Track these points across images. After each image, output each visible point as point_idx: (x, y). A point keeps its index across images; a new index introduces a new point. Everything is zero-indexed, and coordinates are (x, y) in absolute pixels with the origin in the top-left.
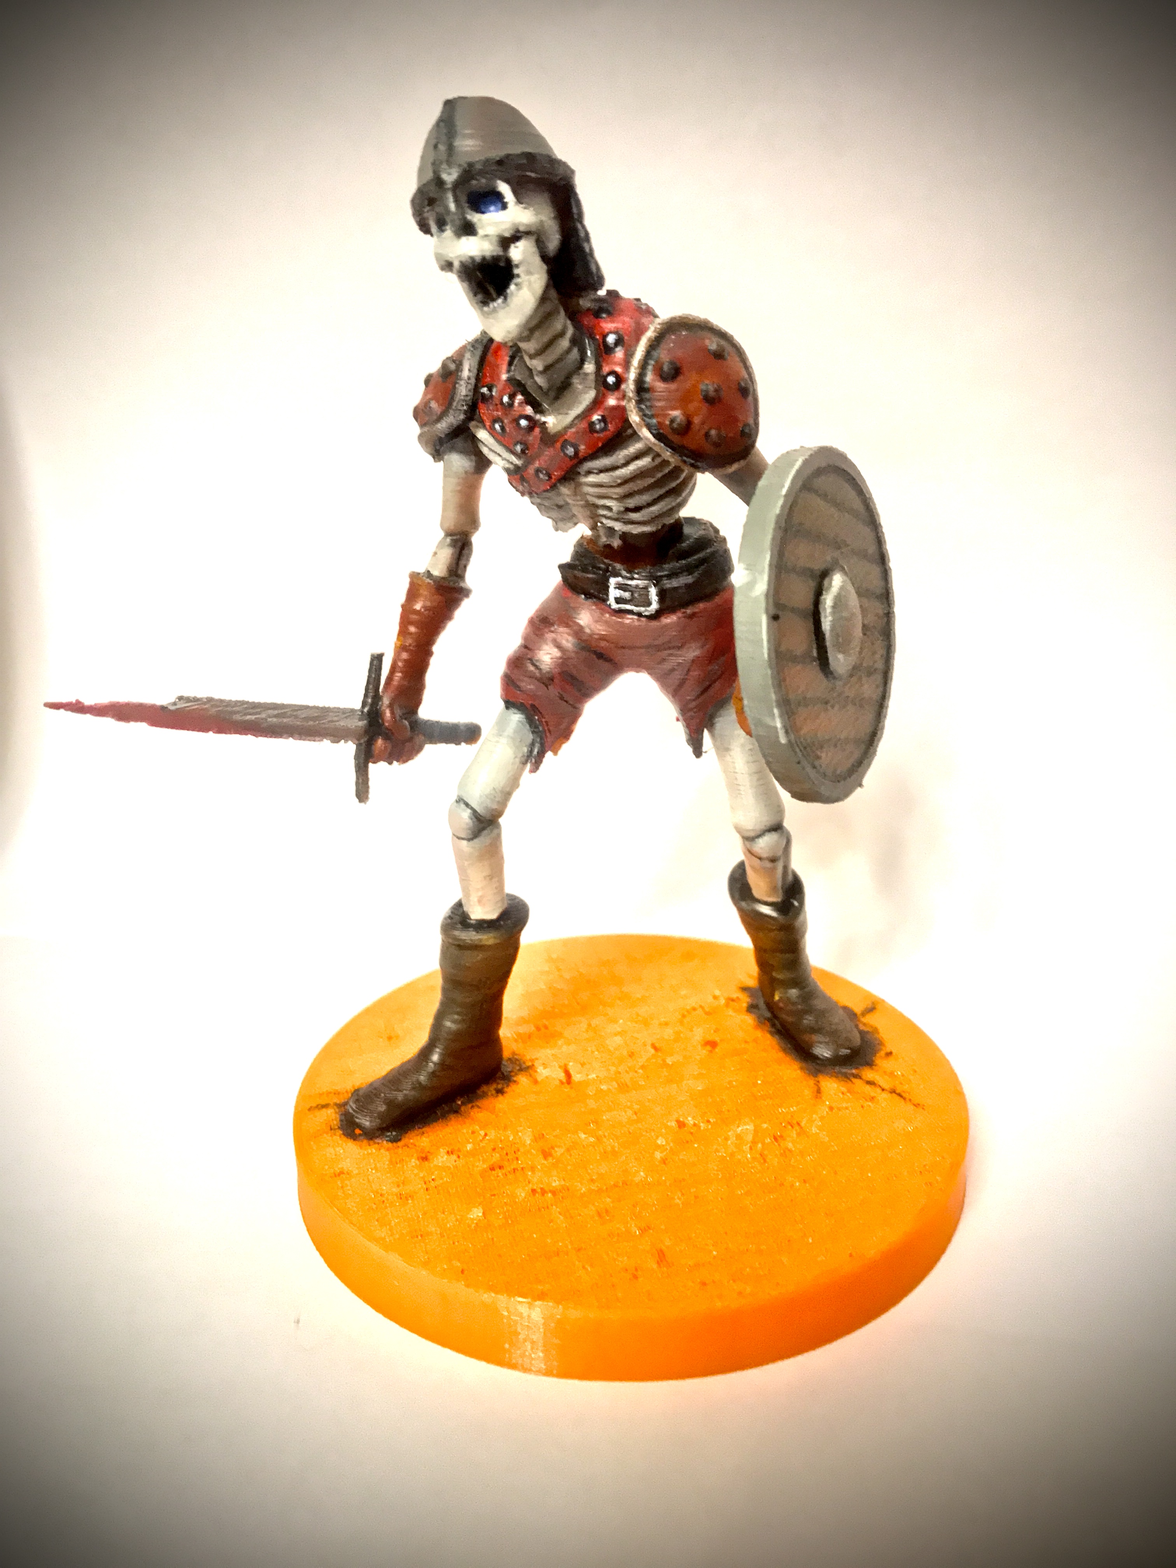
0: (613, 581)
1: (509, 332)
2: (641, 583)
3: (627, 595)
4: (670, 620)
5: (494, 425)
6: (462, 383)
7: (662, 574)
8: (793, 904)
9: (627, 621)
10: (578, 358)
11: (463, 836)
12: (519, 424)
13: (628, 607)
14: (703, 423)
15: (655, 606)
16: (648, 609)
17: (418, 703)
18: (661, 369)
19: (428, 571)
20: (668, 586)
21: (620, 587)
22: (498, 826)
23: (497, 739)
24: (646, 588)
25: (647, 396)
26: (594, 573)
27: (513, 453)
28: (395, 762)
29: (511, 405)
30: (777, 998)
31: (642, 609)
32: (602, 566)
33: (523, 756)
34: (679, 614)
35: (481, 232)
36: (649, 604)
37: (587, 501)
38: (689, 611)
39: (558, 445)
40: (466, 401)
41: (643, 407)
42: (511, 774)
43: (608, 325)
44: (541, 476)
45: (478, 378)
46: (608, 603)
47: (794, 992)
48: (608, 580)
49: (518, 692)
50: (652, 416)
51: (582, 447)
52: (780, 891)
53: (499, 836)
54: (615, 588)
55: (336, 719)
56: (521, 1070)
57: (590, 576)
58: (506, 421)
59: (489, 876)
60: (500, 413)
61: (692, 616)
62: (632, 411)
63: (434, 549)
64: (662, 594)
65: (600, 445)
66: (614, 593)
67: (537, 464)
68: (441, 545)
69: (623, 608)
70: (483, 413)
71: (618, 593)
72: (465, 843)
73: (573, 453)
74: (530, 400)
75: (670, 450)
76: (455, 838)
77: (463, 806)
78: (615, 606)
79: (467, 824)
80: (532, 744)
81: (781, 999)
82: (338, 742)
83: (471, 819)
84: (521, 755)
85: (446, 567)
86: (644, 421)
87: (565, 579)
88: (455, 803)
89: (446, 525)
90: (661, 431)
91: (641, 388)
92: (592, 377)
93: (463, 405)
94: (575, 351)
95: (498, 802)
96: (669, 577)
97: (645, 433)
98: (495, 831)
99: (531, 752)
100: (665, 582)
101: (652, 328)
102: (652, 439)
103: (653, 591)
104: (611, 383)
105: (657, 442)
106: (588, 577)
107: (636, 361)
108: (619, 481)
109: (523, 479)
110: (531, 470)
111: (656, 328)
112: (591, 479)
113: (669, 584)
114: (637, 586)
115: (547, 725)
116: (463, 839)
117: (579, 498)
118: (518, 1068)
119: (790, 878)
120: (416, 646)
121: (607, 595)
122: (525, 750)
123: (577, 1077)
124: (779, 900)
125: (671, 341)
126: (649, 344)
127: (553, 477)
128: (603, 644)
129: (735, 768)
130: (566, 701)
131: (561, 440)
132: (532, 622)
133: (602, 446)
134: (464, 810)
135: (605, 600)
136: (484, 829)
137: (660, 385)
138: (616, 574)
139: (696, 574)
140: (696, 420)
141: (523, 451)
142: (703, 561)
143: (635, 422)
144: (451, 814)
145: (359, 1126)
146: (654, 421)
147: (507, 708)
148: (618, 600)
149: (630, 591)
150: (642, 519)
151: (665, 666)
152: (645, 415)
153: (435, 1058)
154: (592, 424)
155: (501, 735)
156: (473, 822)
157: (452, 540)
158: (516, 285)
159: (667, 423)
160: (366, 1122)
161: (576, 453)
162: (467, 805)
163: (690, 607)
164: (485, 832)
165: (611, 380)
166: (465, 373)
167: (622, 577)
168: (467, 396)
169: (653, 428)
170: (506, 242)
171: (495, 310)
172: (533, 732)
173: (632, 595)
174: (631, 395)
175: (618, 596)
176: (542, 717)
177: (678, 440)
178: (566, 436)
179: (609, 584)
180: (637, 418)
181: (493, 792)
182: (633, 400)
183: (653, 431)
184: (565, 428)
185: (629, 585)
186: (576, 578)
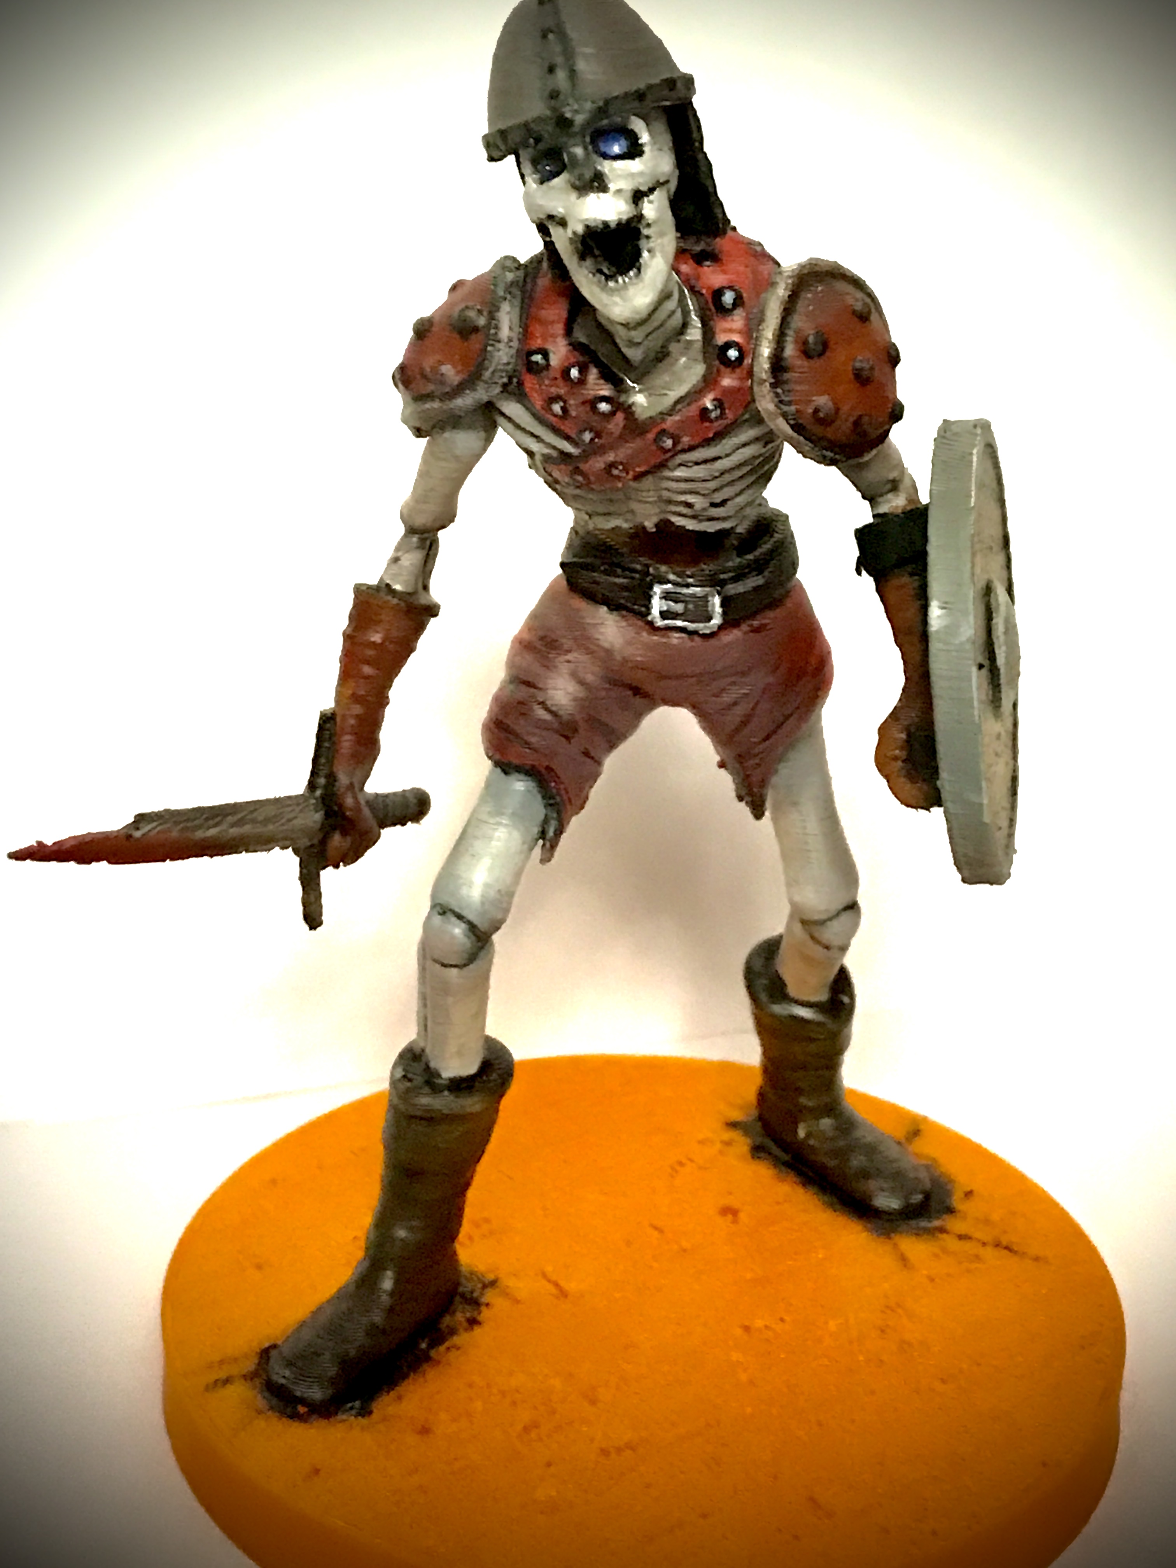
0: (658, 589)
2: (698, 591)
3: (679, 608)
4: (733, 635)
5: (549, 405)
6: (501, 346)
7: (726, 576)
9: (675, 641)
11: (453, 963)
12: (593, 409)
13: (679, 623)
14: (853, 409)
15: (716, 621)
16: (707, 624)
18: (805, 343)
19: (387, 585)
20: (732, 592)
21: (666, 596)
22: (492, 944)
23: (497, 819)
24: (705, 599)
25: (786, 376)
26: (625, 578)
29: (582, 381)
31: (701, 625)
32: (638, 567)
33: (532, 840)
34: (745, 627)
36: (710, 619)
37: (660, 497)
38: (756, 623)
39: (651, 436)
40: (507, 371)
41: (779, 390)
42: (512, 866)
43: (717, 278)
45: (524, 341)
46: (650, 618)
48: (651, 588)
49: (527, 750)
50: (789, 403)
51: (686, 439)
52: (828, 987)
54: (662, 598)
57: (622, 581)
58: (572, 402)
60: (562, 391)
61: (756, 630)
62: (764, 396)
64: (727, 603)
65: (710, 435)
66: (657, 605)
67: (611, 457)
69: (670, 625)
70: (532, 388)
71: (666, 605)
72: (455, 971)
73: (670, 445)
74: (608, 376)
75: (810, 444)
78: (659, 622)
79: (461, 944)
80: (546, 822)
83: (466, 937)
84: (528, 838)
86: (778, 407)
87: (570, 580)
90: (800, 421)
91: (778, 367)
92: (699, 345)
93: (502, 377)
94: (678, 314)
95: (499, 908)
96: (735, 579)
97: (775, 418)
99: (544, 832)
100: (731, 587)
101: (780, 283)
102: (789, 431)
103: (715, 601)
104: (733, 359)
105: (793, 433)
106: (615, 584)
107: (769, 332)
110: (599, 463)
112: (680, 473)
113: (733, 589)
114: (693, 596)
115: (567, 792)
116: (452, 966)
117: (651, 493)
120: (376, 695)
121: (649, 608)
122: (536, 829)
124: (825, 997)
125: (807, 302)
126: (782, 308)
127: (631, 473)
128: (640, 674)
130: (592, 758)
131: (655, 430)
133: (713, 436)
135: (643, 614)
136: (481, 949)
137: (800, 363)
138: (663, 581)
139: (766, 572)
140: (846, 407)
141: (591, 440)
143: (766, 410)
146: (793, 408)
148: (664, 615)
149: (682, 602)
150: (723, 514)
151: (723, 699)
152: (781, 402)
154: (705, 410)
155: (500, 814)
159: (810, 411)
161: (675, 444)
163: (758, 618)
164: (478, 953)
165: (731, 353)
167: (672, 584)
168: (508, 364)
169: (790, 417)
170: (638, 196)
171: (623, 286)
172: (547, 806)
173: (686, 607)
174: (764, 376)
175: (665, 608)
176: (560, 782)
177: (818, 430)
178: (664, 426)
179: (652, 593)
180: (771, 407)
181: (498, 897)
182: (767, 384)
183: (792, 422)
184: (661, 413)
185: (680, 593)
186: (596, 582)
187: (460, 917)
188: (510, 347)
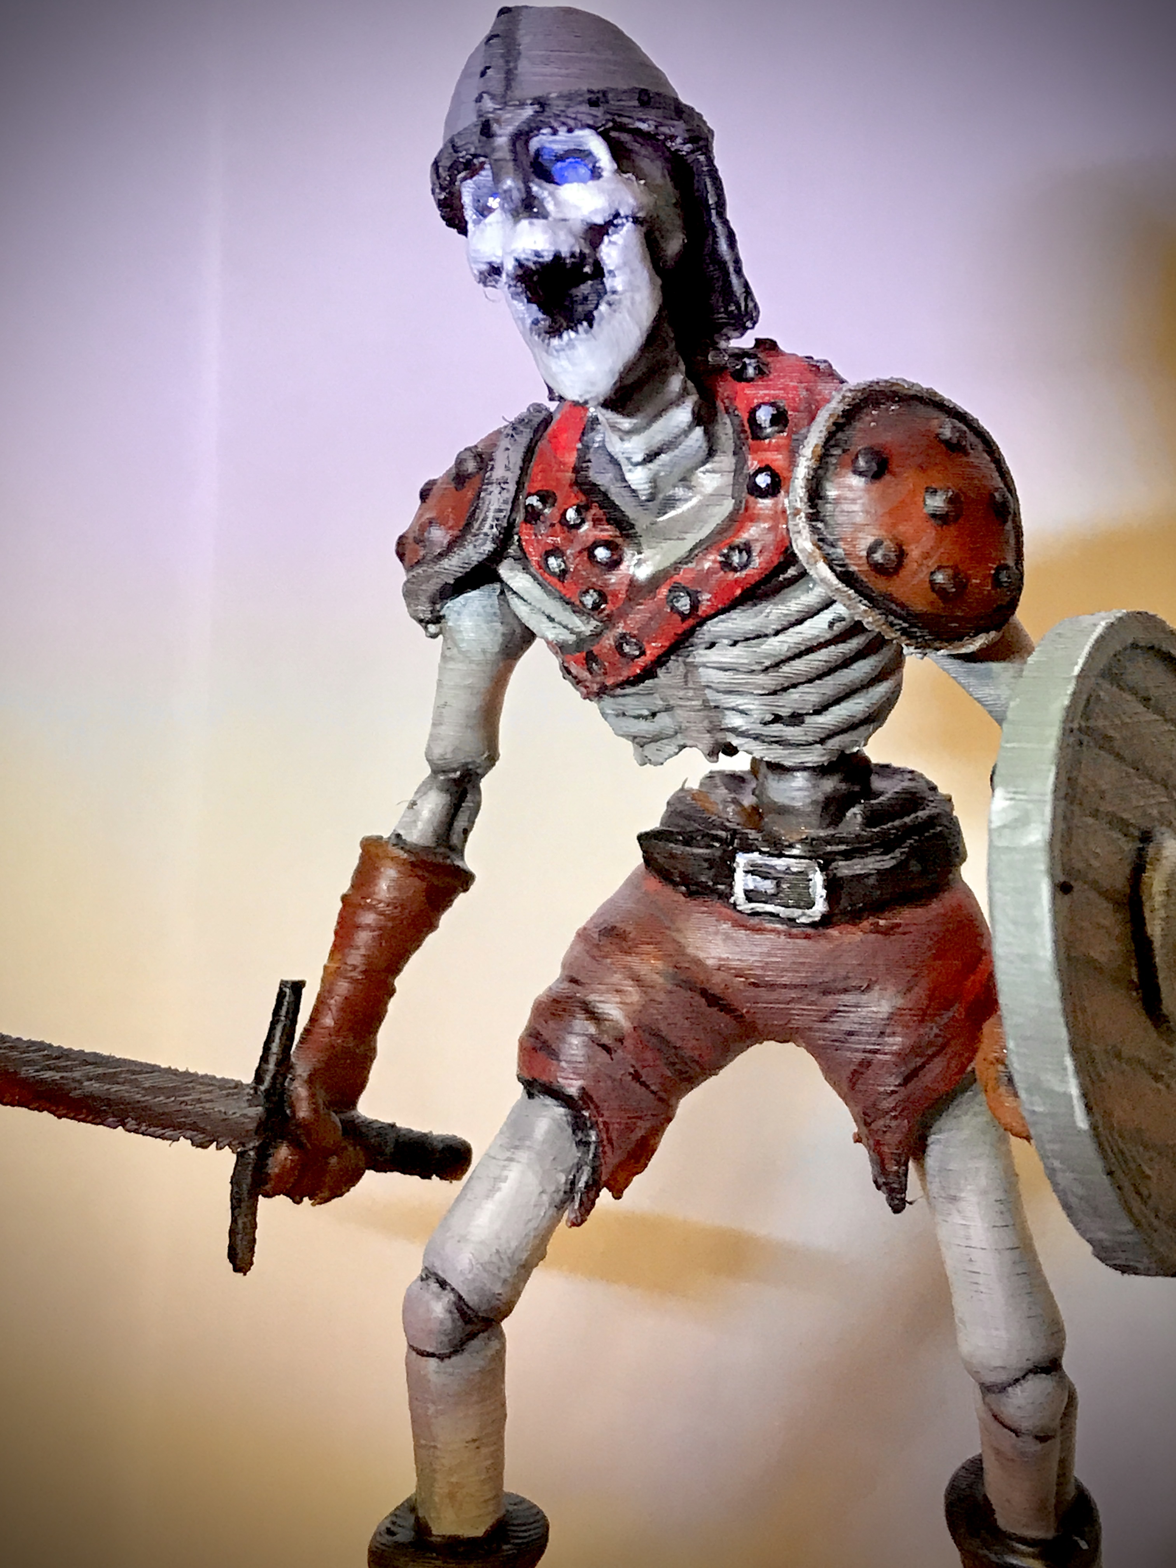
0: (742, 860)
2: (796, 865)
3: (768, 886)
4: (847, 935)
6: (492, 488)
7: (835, 848)
9: (768, 936)
11: (430, 1350)
14: (927, 556)
15: (820, 907)
16: (806, 911)
17: (360, 1086)
18: (854, 461)
20: (844, 872)
21: (753, 870)
22: (501, 1336)
23: (508, 1154)
24: (803, 874)
25: (827, 505)
26: (706, 847)
28: (306, 1199)
29: (579, 524)
31: (798, 912)
32: (723, 834)
33: (557, 1191)
34: (865, 925)
35: (552, 214)
36: (811, 905)
37: (705, 701)
39: (662, 592)
40: (497, 520)
41: (819, 526)
42: (533, 1224)
44: (627, 649)
46: (732, 900)
48: (733, 859)
49: (555, 1062)
50: (835, 543)
51: (706, 596)
54: (747, 872)
55: (204, 1097)
57: (701, 851)
58: (568, 552)
59: (474, 1441)
62: (799, 533)
64: (833, 885)
65: (738, 592)
66: (742, 882)
67: (620, 629)
69: (758, 910)
71: (753, 882)
72: (433, 1362)
73: (688, 607)
74: (613, 516)
75: (866, 602)
76: (414, 1353)
77: (435, 1286)
78: (746, 907)
79: (442, 1323)
80: (579, 1168)
82: (203, 1146)
83: (450, 1312)
84: (553, 1188)
86: (820, 548)
87: (649, 860)
88: (419, 1282)
90: (850, 568)
91: (816, 496)
93: (491, 528)
95: (505, 1281)
96: (847, 855)
97: (822, 570)
98: (495, 1344)
99: (573, 1183)
100: (841, 863)
102: (835, 581)
103: (818, 879)
105: (841, 585)
106: (694, 855)
107: (808, 449)
108: (768, 663)
112: (717, 655)
113: (845, 869)
114: (787, 870)
115: (608, 1128)
116: (432, 1355)
121: (731, 887)
122: (562, 1178)
126: (832, 420)
127: (648, 652)
128: (720, 977)
129: (968, 1238)
130: (643, 1084)
131: (667, 585)
133: (741, 595)
134: (438, 1298)
135: (726, 896)
136: (472, 1336)
138: (748, 848)
139: (897, 853)
140: (914, 552)
142: (907, 831)
143: (803, 550)
144: (410, 1306)
146: (838, 551)
147: (531, 1095)
148: (750, 896)
149: (775, 878)
150: (804, 738)
151: (835, 1026)
152: (821, 540)
154: (725, 555)
155: (516, 1147)
156: (453, 1321)
157: (444, 781)
159: (863, 553)
161: (695, 606)
163: (887, 914)
164: (475, 1343)
166: (499, 474)
167: (761, 853)
168: (500, 510)
169: (836, 563)
170: (597, 232)
172: (579, 1144)
173: (778, 885)
174: (798, 505)
175: (751, 887)
176: (598, 1112)
177: (879, 585)
178: (676, 578)
179: (735, 865)
180: (809, 546)
181: (495, 1259)
182: (803, 514)
183: (839, 569)
184: (676, 563)
185: (773, 867)
186: (672, 856)
187: (443, 1284)
188: (503, 489)
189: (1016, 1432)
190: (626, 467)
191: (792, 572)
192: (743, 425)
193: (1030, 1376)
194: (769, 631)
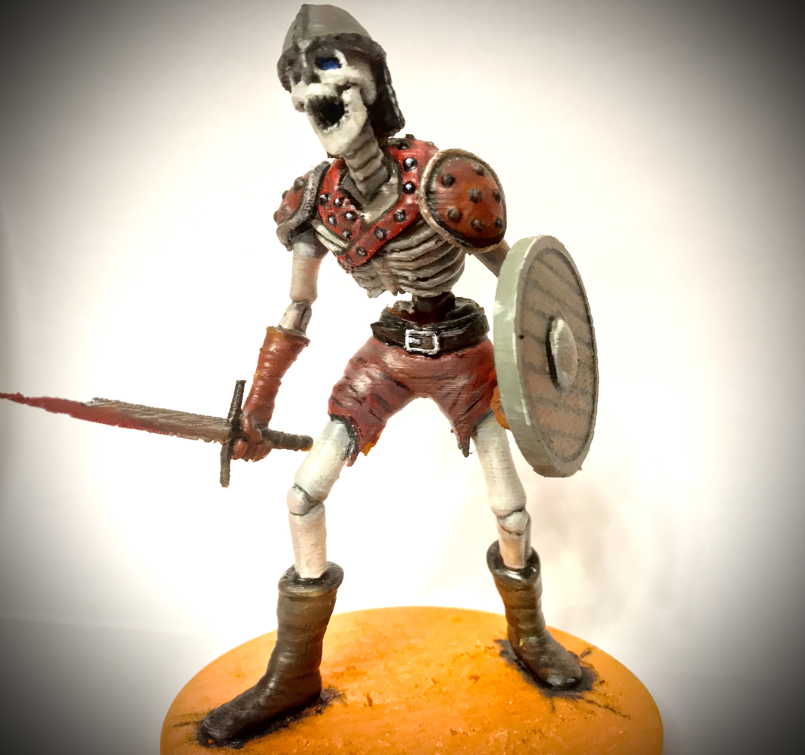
0: (408, 332)
1: (341, 148)
2: (427, 333)
3: (417, 341)
4: (447, 359)
5: (329, 219)
6: (308, 192)
7: (441, 327)
8: (532, 570)
9: (418, 360)
10: (387, 174)
11: (297, 513)
12: (345, 217)
13: (418, 349)
14: (470, 215)
15: (436, 349)
16: (432, 350)
17: (269, 418)
18: (442, 178)
19: (280, 326)
20: (445, 336)
21: (412, 336)
22: (323, 507)
23: (324, 441)
25: (433, 196)
26: (395, 328)
27: (341, 239)
28: (250, 460)
29: (340, 205)
30: (521, 644)
31: (428, 351)
32: (401, 323)
33: (343, 454)
34: (453, 355)
35: (323, 81)
36: (433, 348)
37: (391, 273)
38: (460, 354)
39: (372, 231)
40: (310, 204)
41: (430, 203)
42: (334, 466)
43: (406, 154)
44: (360, 252)
45: (318, 190)
46: (405, 347)
47: (533, 639)
48: (405, 332)
49: (341, 408)
50: (436, 210)
51: (389, 232)
52: (524, 561)
53: (323, 514)
54: (410, 337)
55: (208, 423)
56: (335, 697)
57: (393, 329)
58: (337, 216)
59: (315, 544)
60: (333, 211)
61: (462, 357)
62: (422, 206)
63: (284, 312)
64: (441, 340)
65: (401, 230)
66: (408, 340)
67: (357, 245)
68: (289, 309)
69: (414, 350)
70: (321, 212)
71: (412, 340)
72: (298, 517)
73: (382, 236)
74: (353, 202)
75: (448, 232)
76: (291, 514)
77: (298, 490)
78: (409, 349)
79: (300, 503)
80: (350, 445)
81: (524, 645)
82: (209, 441)
83: (304, 499)
84: (341, 453)
85: (292, 323)
86: (430, 212)
87: (375, 333)
88: (292, 489)
89: (294, 294)
90: (442, 220)
91: (428, 192)
93: (308, 207)
94: (385, 169)
95: (324, 487)
96: (446, 329)
97: (432, 221)
98: (321, 510)
99: (348, 451)
100: (443, 333)
101: (436, 155)
102: (436, 225)
103: (435, 338)
104: (408, 189)
105: (439, 226)
106: (390, 331)
107: (425, 175)
108: (413, 258)
109: (348, 257)
110: (354, 250)
111: (438, 155)
112: (395, 255)
113: (446, 334)
114: (424, 335)
115: (360, 431)
116: (296, 515)
117: (385, 270)
118: (332, 696)
119: (530, 552)
120: (269, 377)
121: (404, 342)
122: (344, 449)
123: (376, 701)
124: (523, 567)
125: (448, 163)
126: (434, 164)
127: (368, 254)
128: (401, 375)
129: (492, 465)
130: (373, 415)
131: (375, 227)
132: (351, 361)
133: (402, 231)
134: (299, 493)
135: (402, 346)
136: (312, 507)
137: (442, 189)
138: (410, 328)
139: (464, 329)
140: (466, 213)
141: (348, 236)
142: (468, 320)
143: (424, 213)
144: (289, 497)
145: (211, 737)
146: (437, 213)
147: (332, 420)
148: (411, 345)
149: (420, 339)
150: (429, 286)
151: (443, 391)
152: (431, 209)
153: (271, 685)
154: (395, 216)
155: (327, 439)
156: (305, 502)
157: (298, 305)
158: (346, 117)
159: (446, 214)
160: (217, 734)
161: (385, 235)
162: (301, 489)
163: (461, 351)
164: (313, 510)
165: (408, 186)
166: (310, 186)
167: (415, 329)
168: (311, 200)
169: (437, 218)
170: (341, 89)
171: (331, 132)
172: (350, 437)
173: (421, 341)
174: (422, 195)
175: (411, 342)
176: (357, 425)
177: (453, 226)
178: (377, 225)
179: (405, 334)
180: (426, 211)
181: (320, 479)
182: (424, 200)
183: (438, 220)
184: (377, 219)
185: (419, 335)
186: (383, 331)
188: (312, 192)
189: (510, 532)
190: (357, 183)
191: (421, 222)
192: (401, 166)
193: (514, 513)
194: (413, 245)
